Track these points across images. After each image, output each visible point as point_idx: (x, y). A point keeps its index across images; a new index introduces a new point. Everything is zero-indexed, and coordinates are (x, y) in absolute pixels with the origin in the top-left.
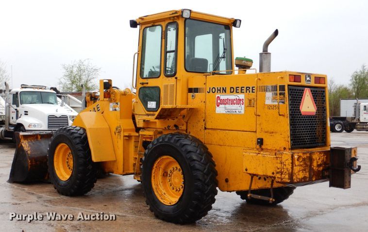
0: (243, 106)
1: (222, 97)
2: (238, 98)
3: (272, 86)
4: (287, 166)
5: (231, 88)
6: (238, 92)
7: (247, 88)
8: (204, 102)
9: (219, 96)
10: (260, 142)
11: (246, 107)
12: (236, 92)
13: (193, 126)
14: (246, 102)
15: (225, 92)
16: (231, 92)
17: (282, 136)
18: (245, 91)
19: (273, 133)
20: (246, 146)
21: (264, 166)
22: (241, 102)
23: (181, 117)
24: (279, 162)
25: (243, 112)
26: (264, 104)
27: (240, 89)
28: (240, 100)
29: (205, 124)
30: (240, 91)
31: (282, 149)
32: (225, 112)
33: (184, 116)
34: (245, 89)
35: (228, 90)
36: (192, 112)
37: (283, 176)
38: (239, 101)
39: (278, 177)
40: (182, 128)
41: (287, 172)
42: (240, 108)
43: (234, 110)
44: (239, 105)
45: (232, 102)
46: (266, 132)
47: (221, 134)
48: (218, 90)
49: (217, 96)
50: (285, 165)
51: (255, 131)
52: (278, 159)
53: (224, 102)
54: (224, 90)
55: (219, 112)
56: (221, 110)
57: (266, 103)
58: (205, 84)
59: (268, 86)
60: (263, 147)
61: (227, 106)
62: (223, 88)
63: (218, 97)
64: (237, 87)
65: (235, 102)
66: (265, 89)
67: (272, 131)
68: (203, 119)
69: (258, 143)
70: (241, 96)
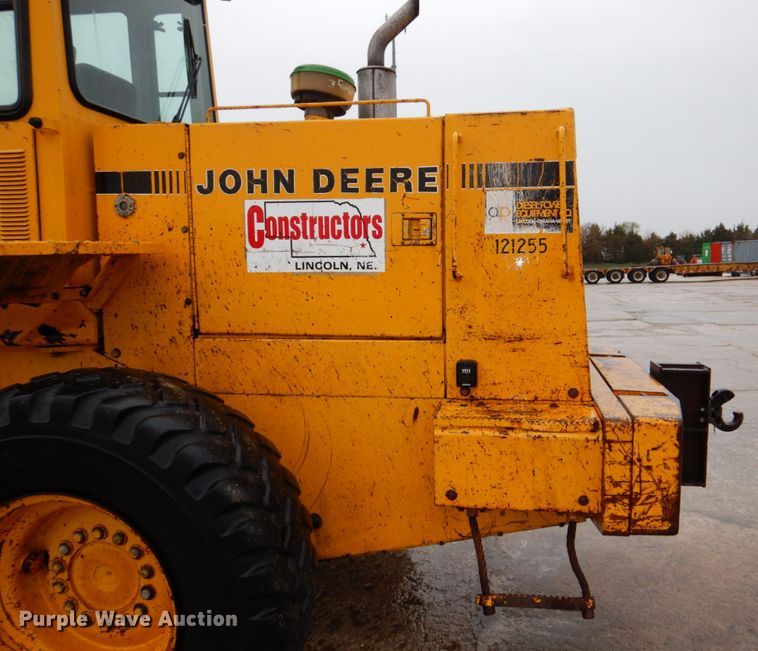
0: (379, 245)
1: (275, 211)
2: (352, 213)
3: (514, 167)
4: (657, 473)
5: (317, 173)
6: (356, 190)
7: (394, 172)
8: (186, 230)
9: (260, 203)
10: (467, 376)
11: (392, 246)
12: (345, 189)
13: (134, 327)
14: (393, 227)
15: (290, 188)
16: (317, 189)
17: (563, 349)
18: (386, 184)
19: (521, 339)
20: (396, 394)
21: (540, 477)
22: (371, 228)
23: (76, 294)
24: (620, 457)
25: (379, 265)
26: (480, 234)
27: (361, 178)
28: (366, 220)
29: (195, 318)
30: (361, 184)
31: (564, 395)
32: (291, 269)
33: (87, 289)
34: (386, 177)
35: (304, 181)
36: (129, 269)
37: (638, 509)
38: (359, 226)
39: (614, 517)
40: (80, 338)
41: (658, 494)
42: (367, 251)
43: (338, 261)
44: (362, 240)
45: (327, 229)
46: (491, 338)
47: (281, 353)
48: (252, 181)
49: (249, 204)
50: (649, 468)
51: (438, 333)
52: (616, 446)
53: (284, 229)
54: (285, 183)
55: (260, 270)
56: (271, 258)
57: (487, 231)
58: (181, 156)
59: (495, 166)
60: (478, 392)
61: (302, 244)
62: (278, 175)
63: (255, 209)
64: (344, 172)
65: (340, 227)
66: (483, 178)
67: (517, 332)
68: (184, 297)
69: (461, 379)
70: (371, 206)
